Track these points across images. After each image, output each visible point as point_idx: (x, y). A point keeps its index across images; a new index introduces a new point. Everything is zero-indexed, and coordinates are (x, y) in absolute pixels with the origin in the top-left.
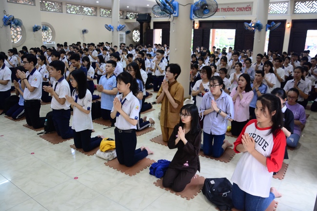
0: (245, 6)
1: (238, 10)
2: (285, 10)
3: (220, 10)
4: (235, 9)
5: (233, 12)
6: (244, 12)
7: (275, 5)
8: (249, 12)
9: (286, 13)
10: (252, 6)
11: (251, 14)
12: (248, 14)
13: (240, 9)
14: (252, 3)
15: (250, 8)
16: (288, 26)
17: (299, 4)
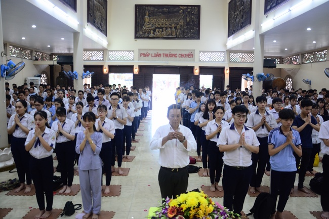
0: (187, 53)
1: (180, 56)
2: (222, 59)
3: (162, 55)
4: (178, 56)
5: (175, 58)
6: (186, 58)
7: (214, 53)
8: (191, 59)
9: (223, 61)
10: (194, 53)
11: (194, 61)
12: (191, 61)
13: (183, 56)
14: (194, 50)
15: (192, 55)
16: (227, 72)
17: (233, 54)
